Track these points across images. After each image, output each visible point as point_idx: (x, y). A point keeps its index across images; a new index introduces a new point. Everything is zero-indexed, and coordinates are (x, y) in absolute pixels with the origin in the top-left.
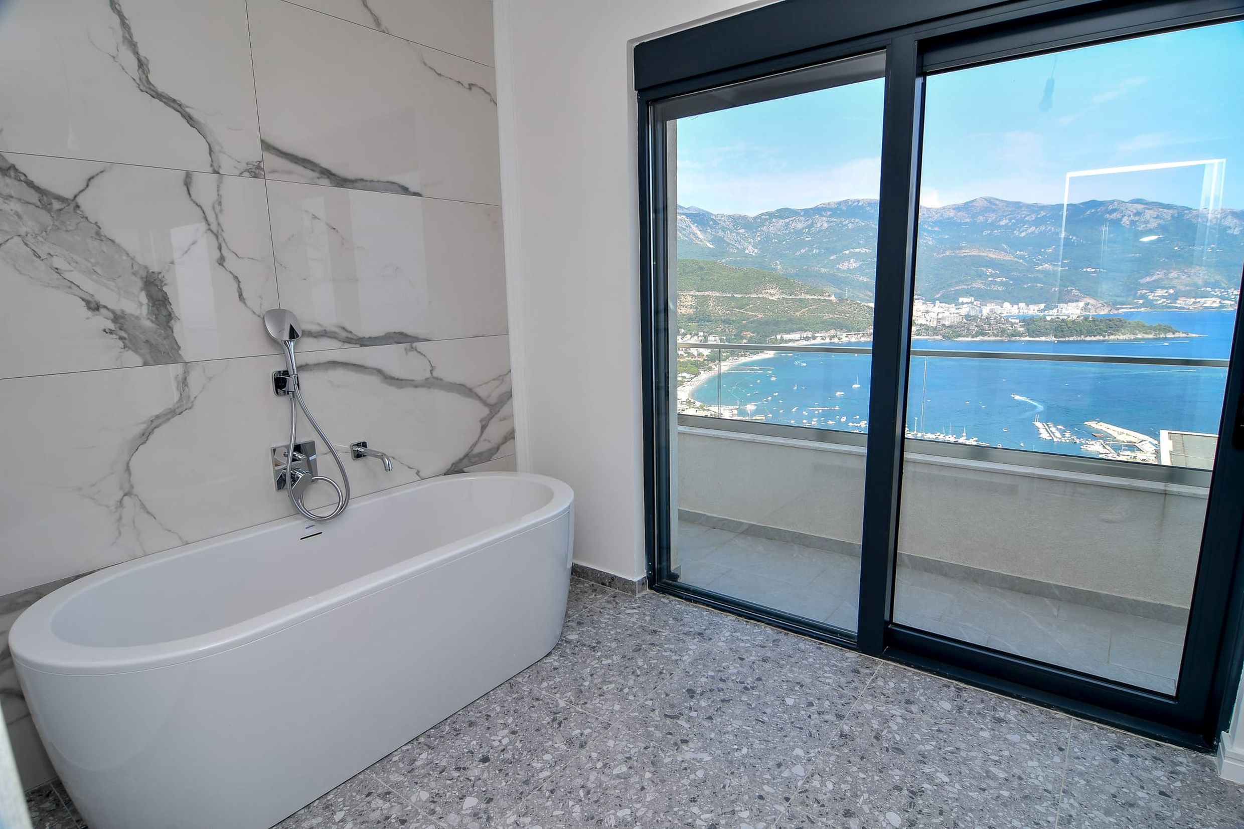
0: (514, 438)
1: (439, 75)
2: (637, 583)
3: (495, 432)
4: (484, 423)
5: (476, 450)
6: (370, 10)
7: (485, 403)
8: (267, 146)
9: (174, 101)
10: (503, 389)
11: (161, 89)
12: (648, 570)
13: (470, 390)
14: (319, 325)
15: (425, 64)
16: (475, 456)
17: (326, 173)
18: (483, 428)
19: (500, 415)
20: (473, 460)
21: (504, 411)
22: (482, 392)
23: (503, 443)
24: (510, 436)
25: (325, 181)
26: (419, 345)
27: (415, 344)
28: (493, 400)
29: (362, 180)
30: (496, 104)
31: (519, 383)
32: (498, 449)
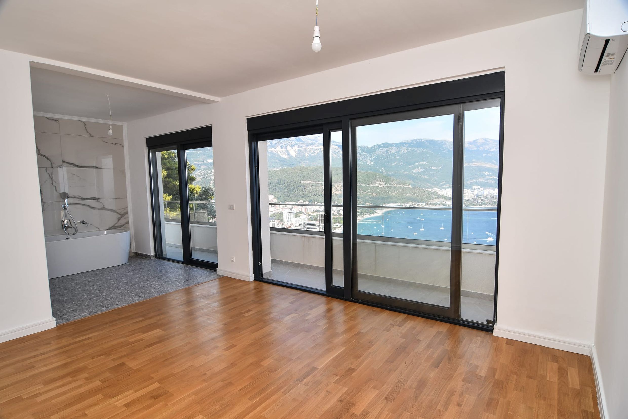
0: (129, 223)
1: (107, 143)
2: (151, 256)
3: (122, 221)
4: (119, 219)
5: (116, 225)
6: (89, 133)
7: (119, 214)
8: (63, 162)
9: (44, 155)
10: (125, 211)
11: (42, 154)
12: (155, 253)
13: (115, 211)
14: (74, 196)
15: (103, 141)
16: (116, 226)
17: (77, 166)
18: (119, 220)
19: (124, 217)
20: (115, 227)
21: (126, 216)
22: (119, 211)
23: (125, 224)
24: (128, 222)
25: (77, 167)
26: (100, 200)
27: (98, 200)
28: (122, 213)
29: (86, 166)
30: (123, 147)
31: (130, 210)
32: (123, 225)
